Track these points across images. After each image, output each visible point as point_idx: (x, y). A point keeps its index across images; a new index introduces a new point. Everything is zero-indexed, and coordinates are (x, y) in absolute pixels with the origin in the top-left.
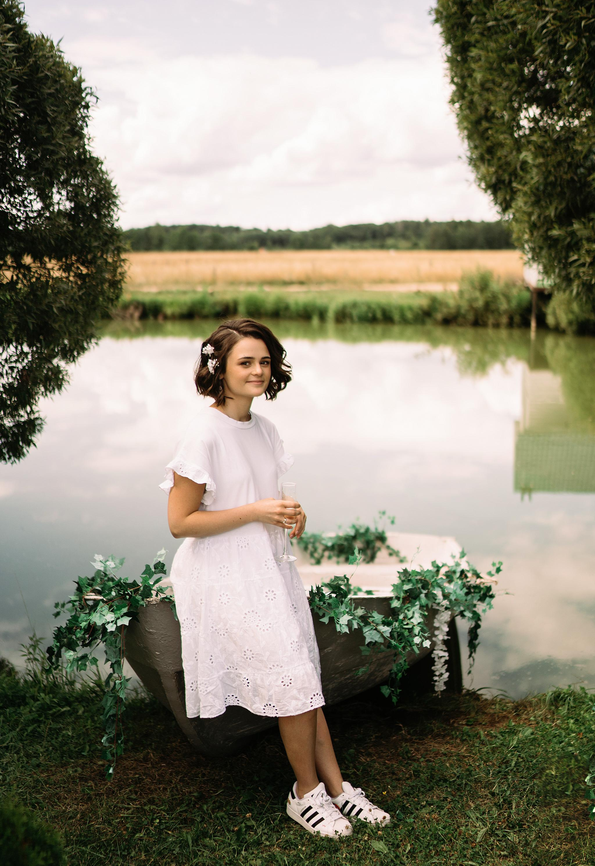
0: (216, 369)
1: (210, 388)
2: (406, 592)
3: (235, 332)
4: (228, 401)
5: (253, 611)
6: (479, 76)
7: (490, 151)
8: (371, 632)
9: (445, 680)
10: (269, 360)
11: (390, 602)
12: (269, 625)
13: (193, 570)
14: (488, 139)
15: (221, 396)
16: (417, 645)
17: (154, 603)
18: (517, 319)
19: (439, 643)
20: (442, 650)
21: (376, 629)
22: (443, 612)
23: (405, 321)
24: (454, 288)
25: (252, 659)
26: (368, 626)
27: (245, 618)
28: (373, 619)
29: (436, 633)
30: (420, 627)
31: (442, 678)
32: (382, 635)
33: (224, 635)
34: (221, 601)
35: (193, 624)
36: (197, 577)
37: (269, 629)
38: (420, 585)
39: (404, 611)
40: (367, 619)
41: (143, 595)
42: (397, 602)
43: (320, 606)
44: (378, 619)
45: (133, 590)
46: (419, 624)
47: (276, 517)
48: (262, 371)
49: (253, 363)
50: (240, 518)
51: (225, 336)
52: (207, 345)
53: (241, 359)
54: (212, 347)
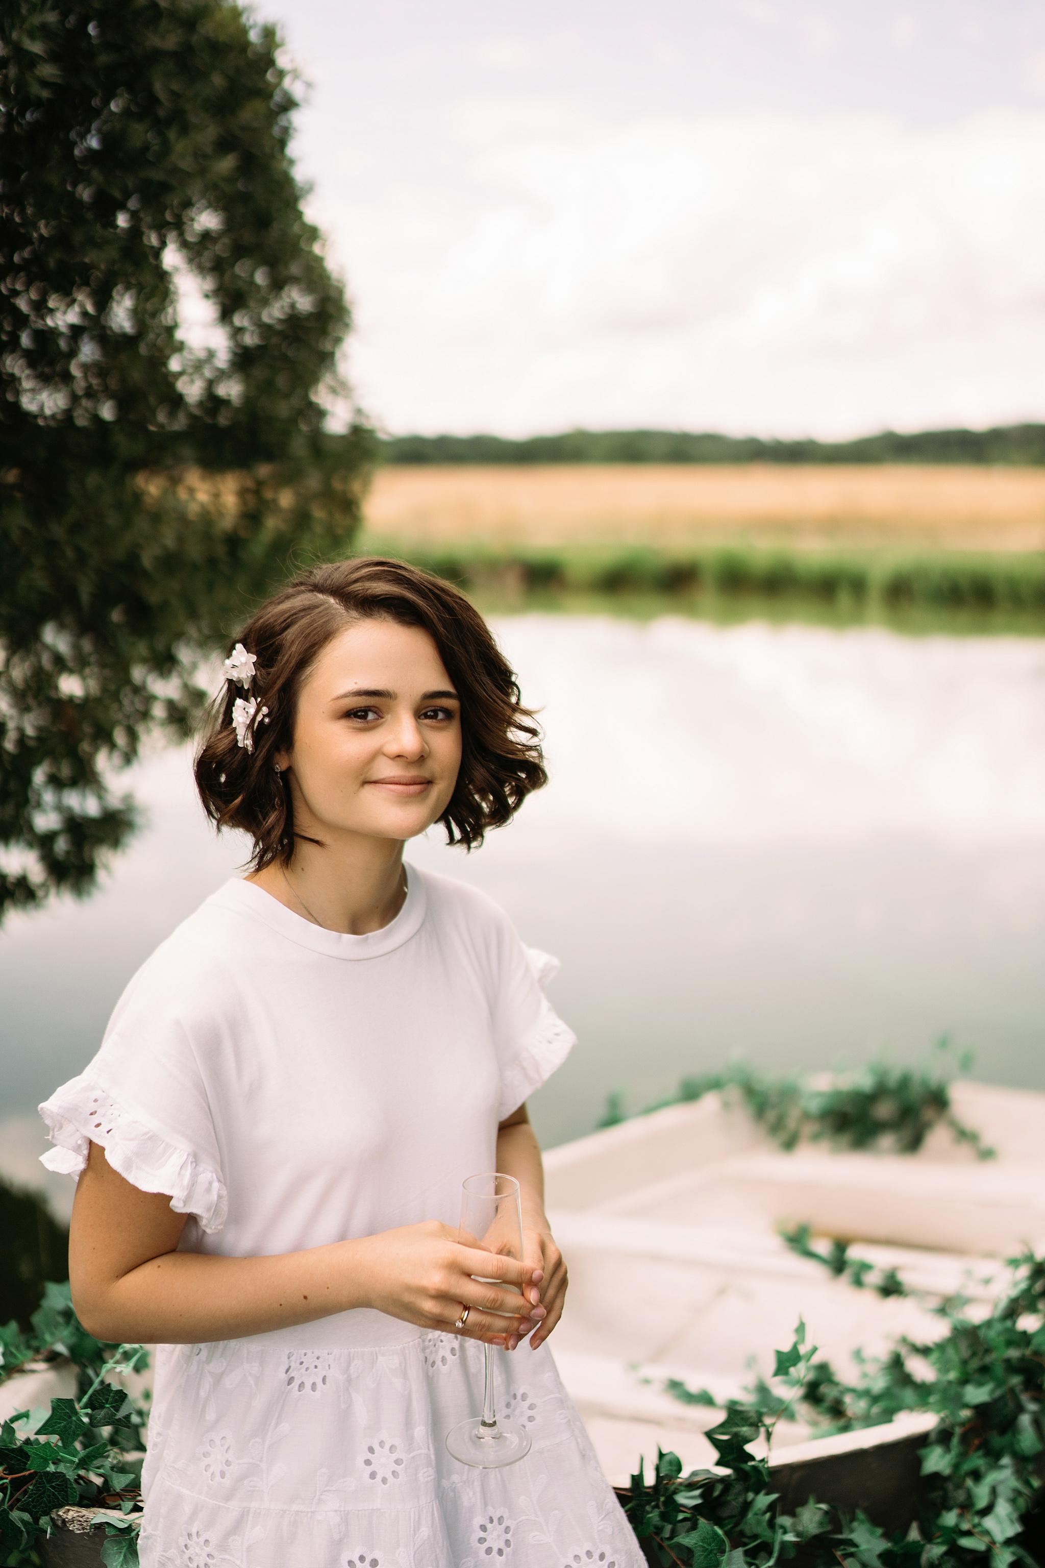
1: (238, 801)
3: (332, 600)
4: (306, 851)
10: (451, 704)
11: (921, 1452)
17: (76, 1528)
28: (853, 1550)
30: (1013, 1554)
38: (1015, 1381)
39: (964, 1480)
40: (833, 1550)
41: (34, 1507)
42: (942, 1456)
43: (662, 1539)
44: (869, 1550)
45: (12, 1481)
46: (1008, 1542)
47: (429, 1306)
48: (426, 746)
49: (388, 713)
50: (306, 1294)
51: (295, 614)
52: (235, 649)
53: (345, 696)
54: (252, 653)
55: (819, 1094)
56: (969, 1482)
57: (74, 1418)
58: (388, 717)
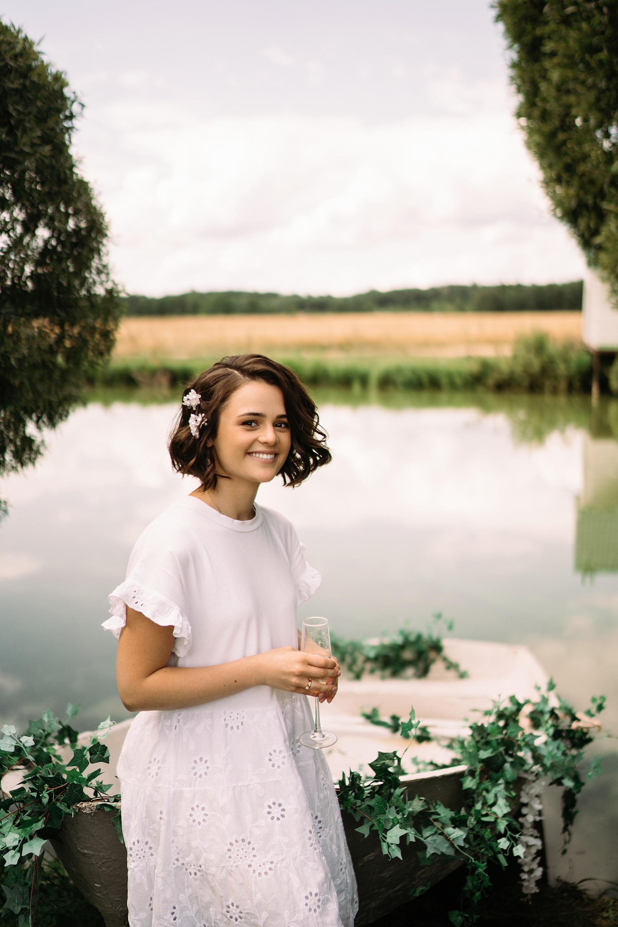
0: (202, 429)
1: (193, 461)
2: (482, 761)
3: (236, 372)
4: (221, 481)
5: (243, 840)
6: (555, 76)
7: (569, 169)
8: (435, 837)
9: (537, 879)
11: (462, 780)
12: (270, 865)
13: (150, 762)
14: (566, 154)
15: (209, 474)
16: (504, 851)
17: (87, 811)
18: (577, 384)
19: (528, 825)
20: (532, 836)
21: (442, 834)
22: (534, 781)
23: (453, 386)
24: (507, 352)
25: (239, 920)
26: (430, 828)
27: (229, 850)
28: (438, 817)
29: (524, 811)
30: (507, 821)
31: (532, 876)
32: (452, 845)
33: (195, 874)
34: (192, 818)
35: (147, 850)
36: (157, 774)
37: (269, 872)
38: (502, 749)
39: (482, 792)
40: (429, 817)
41: (69, 800)
42: (471, 781)
43: (356, 807)
44: (445, 816)
45: (55, 790)
46: (505, 816)
47: (294, 680)
48: (277, 439)
49: (261, 424)
50: (236, 680)
51: (220, 377)
52: (191, 392)
53: (243, 415)
54: (199, 394)
55: (373, 647)
56: (484, 793)
57: (84, 759)
58: (261, 425)
